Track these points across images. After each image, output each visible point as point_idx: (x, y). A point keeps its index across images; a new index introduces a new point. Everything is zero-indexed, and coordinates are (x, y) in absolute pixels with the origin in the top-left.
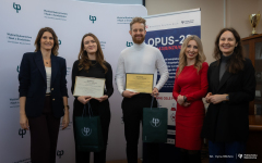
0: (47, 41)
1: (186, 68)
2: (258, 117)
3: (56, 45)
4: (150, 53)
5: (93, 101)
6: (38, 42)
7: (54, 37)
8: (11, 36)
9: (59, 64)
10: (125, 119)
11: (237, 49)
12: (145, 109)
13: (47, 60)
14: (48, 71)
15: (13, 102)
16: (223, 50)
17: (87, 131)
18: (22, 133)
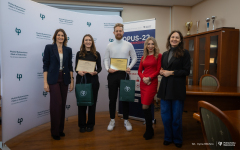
0: (60, 37)
1: (148, 57)
2: (190, 86)
3: (66, 40)
4: (126, 46)
5: (88, 74)
6: (55, 38)
7: (65, 35)
8: (38, 34)
9: (68, 52)
10: (109, 86)
11: (181, 44)
12: (122, 81)
13: (60, 49)
14: (61, 56)
15: (40, 75)
16: (172, 44)
17: (83, 93)
18: (45, 94)
